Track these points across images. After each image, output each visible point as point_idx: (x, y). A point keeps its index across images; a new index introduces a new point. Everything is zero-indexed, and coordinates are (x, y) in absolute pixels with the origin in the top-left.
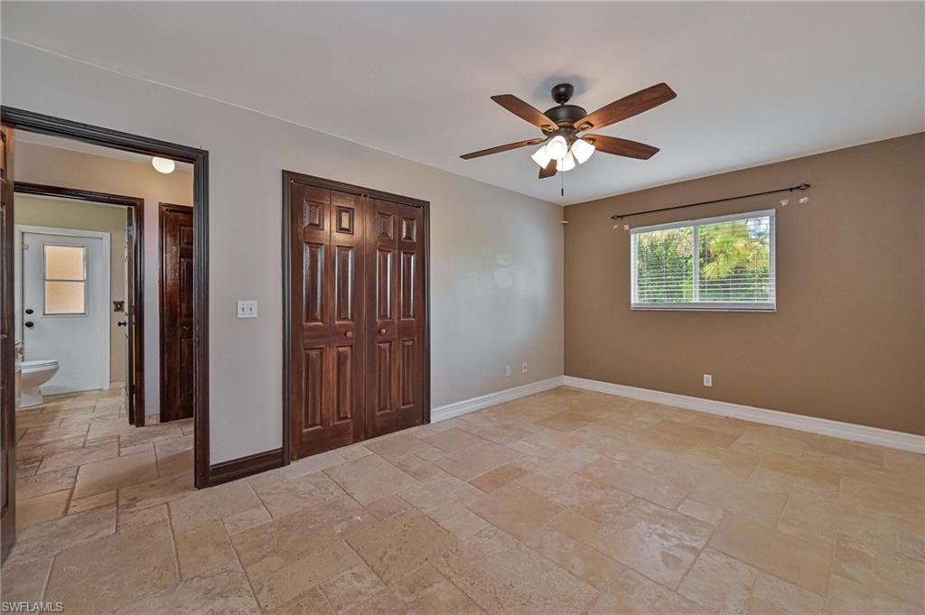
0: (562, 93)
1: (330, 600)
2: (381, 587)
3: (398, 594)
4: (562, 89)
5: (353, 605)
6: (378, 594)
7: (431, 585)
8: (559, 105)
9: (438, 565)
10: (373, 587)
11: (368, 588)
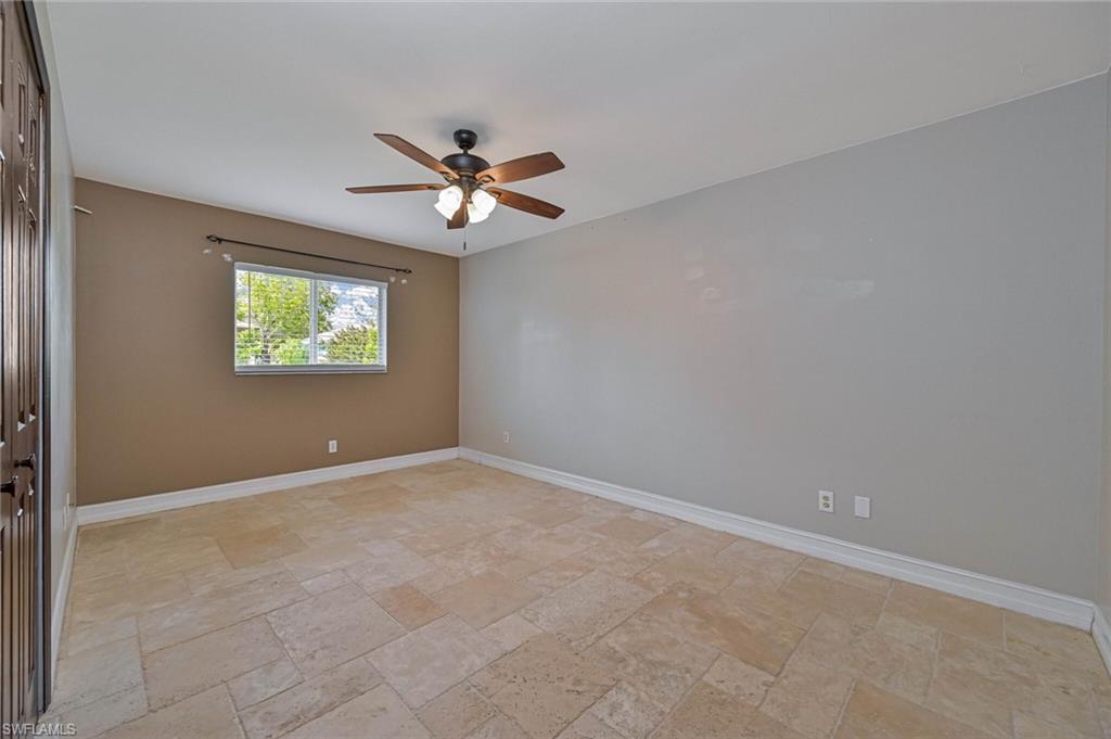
0: (466, 139)
1: (656, 726)
2: (625, 685)
3: (630, 670)
4: (464, 135)
5: (655, 702)
6: (633, 686)
7: (613, 648)
8: (462, 151)
9: (584, 645)
10: (625, 690)
11: (629, 695)
